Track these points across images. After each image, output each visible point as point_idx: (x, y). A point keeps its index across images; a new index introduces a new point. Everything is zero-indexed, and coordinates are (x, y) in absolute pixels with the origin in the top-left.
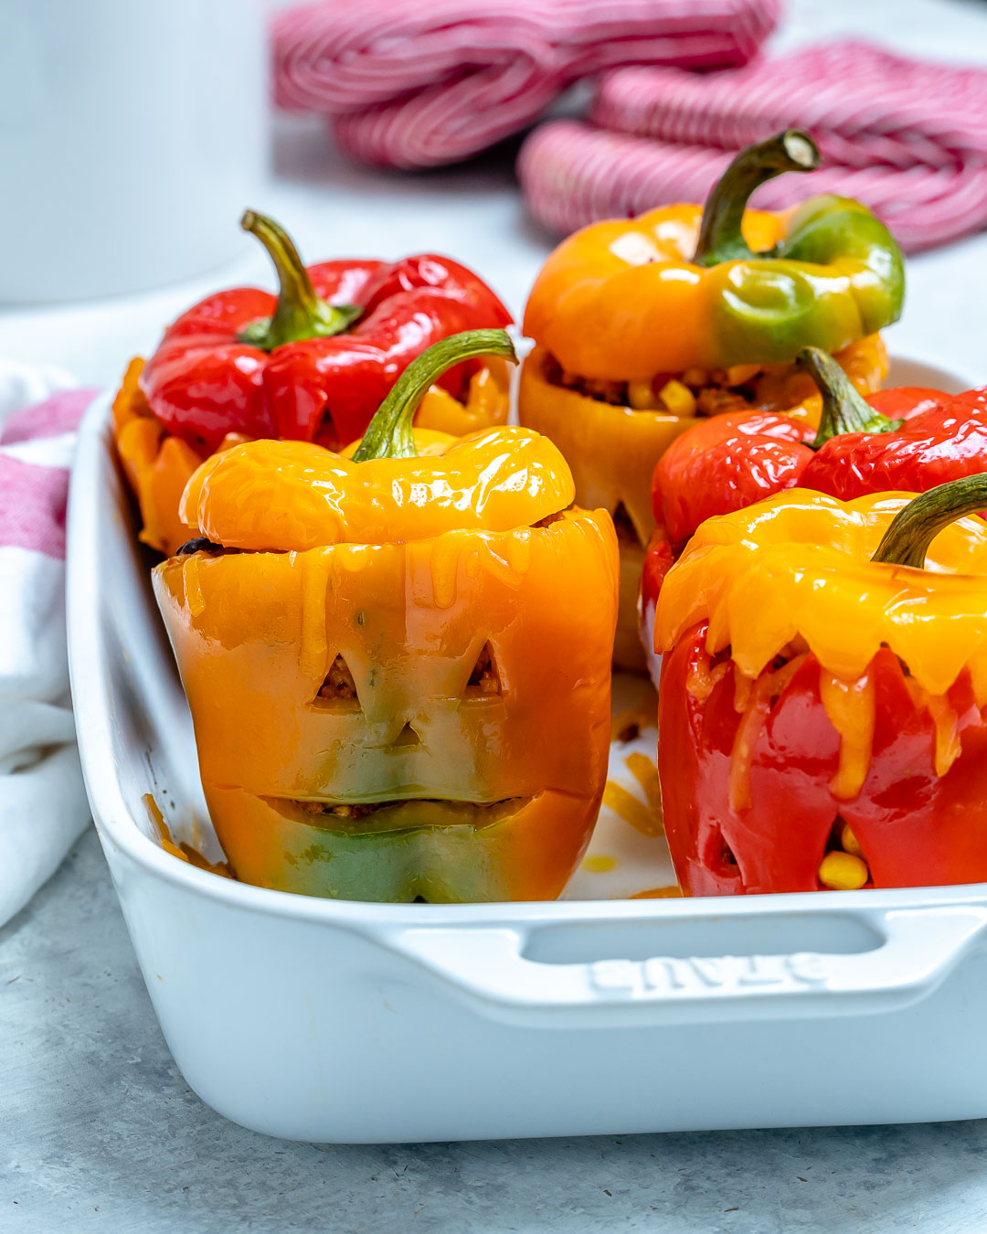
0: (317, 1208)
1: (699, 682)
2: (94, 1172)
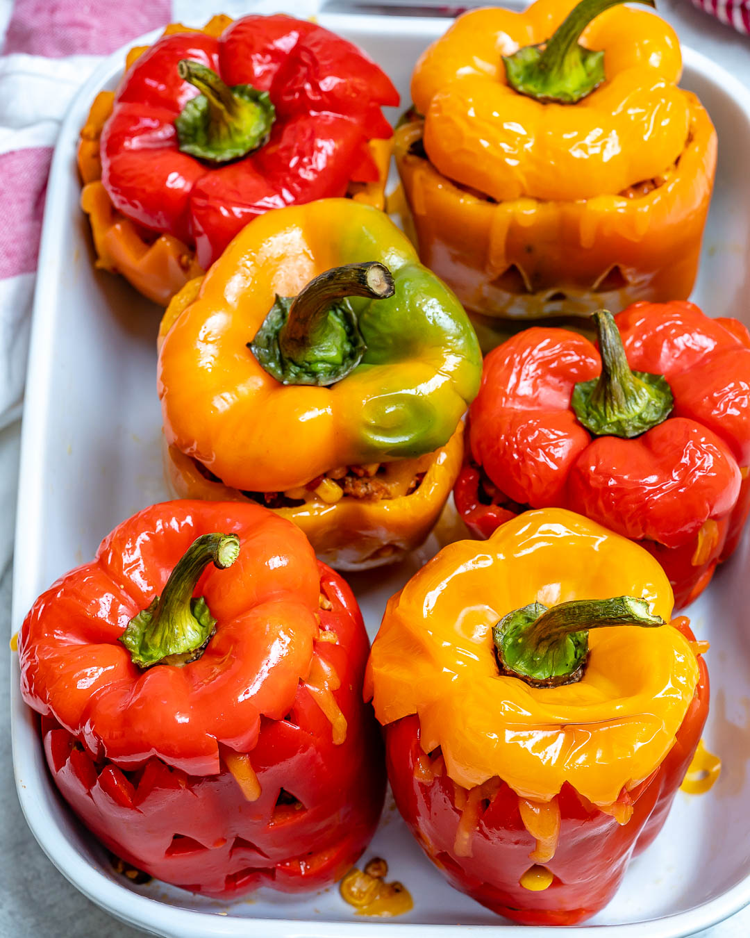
1: (422, 773)
2: (18, 917)
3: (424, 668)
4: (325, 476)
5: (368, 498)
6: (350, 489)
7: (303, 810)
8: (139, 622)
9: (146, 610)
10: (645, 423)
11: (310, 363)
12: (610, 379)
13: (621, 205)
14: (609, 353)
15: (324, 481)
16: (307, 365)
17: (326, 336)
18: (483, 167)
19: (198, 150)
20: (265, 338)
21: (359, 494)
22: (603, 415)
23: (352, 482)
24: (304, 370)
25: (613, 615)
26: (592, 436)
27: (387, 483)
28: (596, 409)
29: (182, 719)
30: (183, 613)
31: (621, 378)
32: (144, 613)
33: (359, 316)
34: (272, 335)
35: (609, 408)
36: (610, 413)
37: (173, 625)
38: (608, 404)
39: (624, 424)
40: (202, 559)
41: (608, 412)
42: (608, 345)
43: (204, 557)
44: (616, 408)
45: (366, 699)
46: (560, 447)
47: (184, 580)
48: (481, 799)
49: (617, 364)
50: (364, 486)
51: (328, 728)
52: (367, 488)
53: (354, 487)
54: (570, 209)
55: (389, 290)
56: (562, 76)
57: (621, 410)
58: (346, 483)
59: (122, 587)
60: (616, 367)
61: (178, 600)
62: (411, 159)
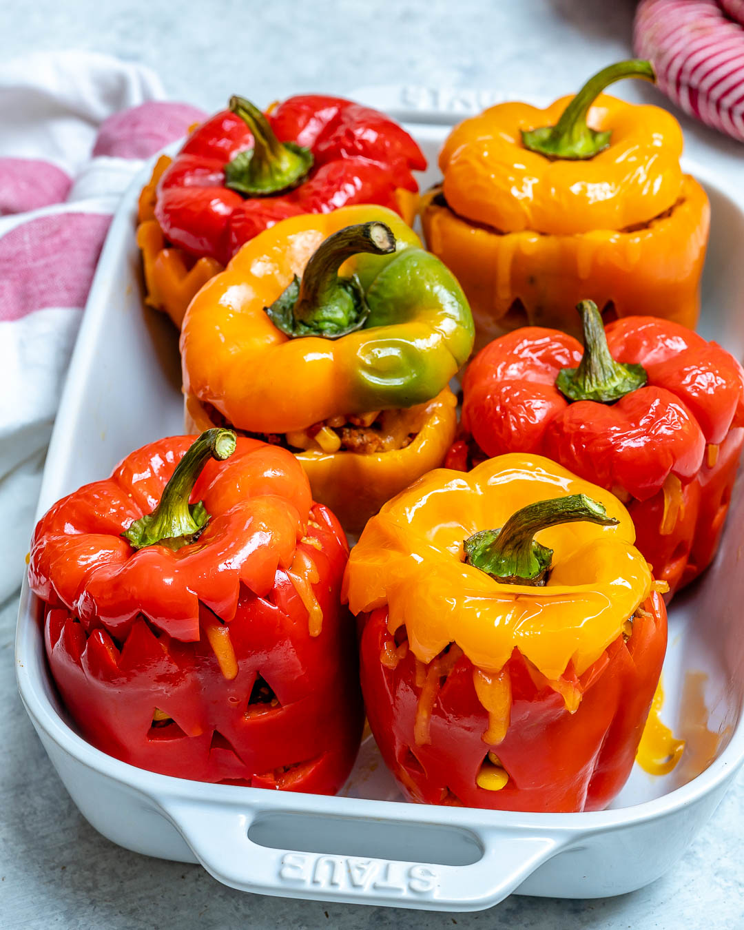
0: (140, 899)
1: (389, 657)
2: (11, 843)
3: (394, 555)
4: (325, 423)
5: (363, 449)
6: (347, 439)
7: (279, 706)
8: (142, 524)
9: (150, 515)
10: (620, 394)
11: (317, 322)
12: (590, 356)
13: (614, 238)
14: (591, 334)
15: (324, 429)
16: (315, 324)
17: (334, 299)
18: (492, 200)
19: (242, 187)
20: (281, 307)
21: (355, 444)
22: (583, 388)
23: (350, 433)
24: (312, 329)
25: (570, 508)
26: (569, 401)
27: (382, 437)
28: (577, 384)
29: (168, 581)
30: (181, 507)
31: (600, 355)
32: (147, 517)
33: (366, 290)
34: (288, 306)
35: (588, 381)
36: (588, 385)
37: (171, 518)
38: (587, 377)
39: (601, 394)
40: (201, 453)
41: (586, 384)
42: (590, 325)
43: (203, 451)
44: (594, 381)
45: (343, 600)
46: (540, 409)
47: (183, 475)
48: (440, 675)
49: (597, 342)
50: (360, 437)
51: (305, 616)
52: (363, 439)
53: (350, 437)
54: (569, 241)
55: (391, 247)
56: (571, 142)
57: (598, 382)
58: (344, 433)
59: (130, 495)
60: (596, 345)
61: (177, 493)
62: (433, 208)
